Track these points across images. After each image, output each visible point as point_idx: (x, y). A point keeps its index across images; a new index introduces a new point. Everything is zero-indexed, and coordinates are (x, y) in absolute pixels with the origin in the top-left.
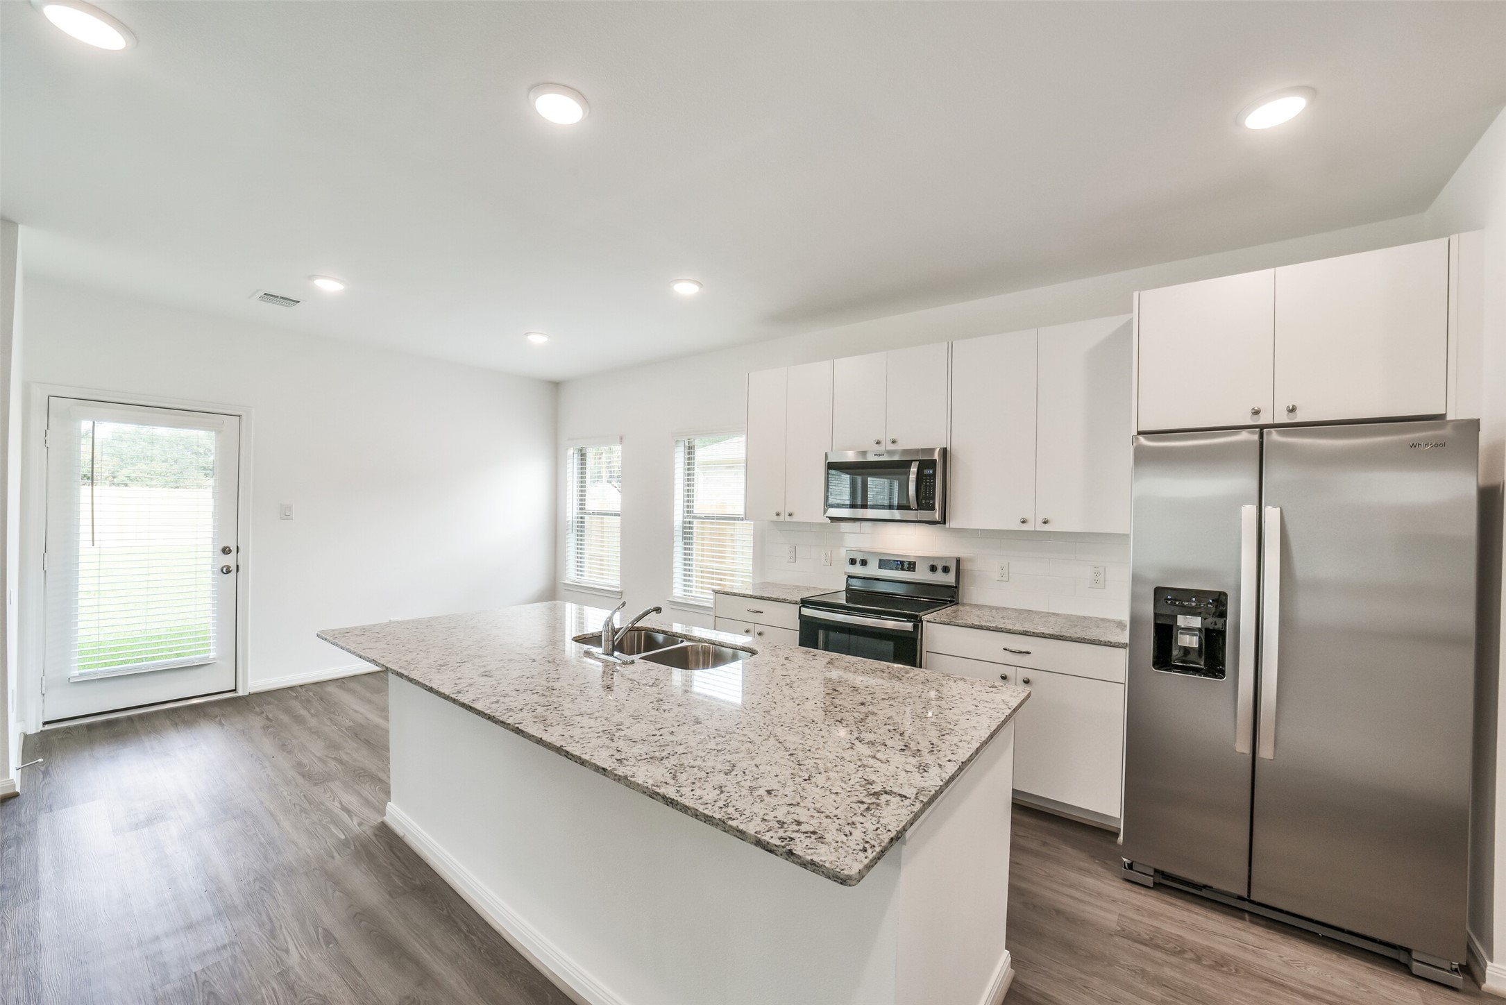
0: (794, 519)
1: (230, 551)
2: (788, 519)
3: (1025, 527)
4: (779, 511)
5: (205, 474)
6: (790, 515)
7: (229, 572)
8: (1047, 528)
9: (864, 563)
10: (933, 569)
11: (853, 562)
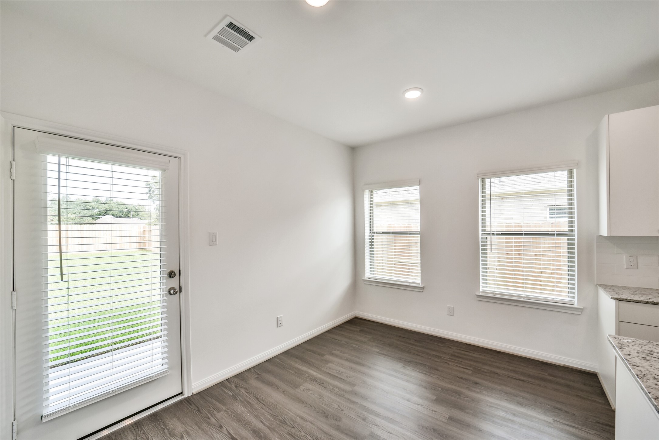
1: (175, 274)
5: (93, 219)
7: (175, 293)
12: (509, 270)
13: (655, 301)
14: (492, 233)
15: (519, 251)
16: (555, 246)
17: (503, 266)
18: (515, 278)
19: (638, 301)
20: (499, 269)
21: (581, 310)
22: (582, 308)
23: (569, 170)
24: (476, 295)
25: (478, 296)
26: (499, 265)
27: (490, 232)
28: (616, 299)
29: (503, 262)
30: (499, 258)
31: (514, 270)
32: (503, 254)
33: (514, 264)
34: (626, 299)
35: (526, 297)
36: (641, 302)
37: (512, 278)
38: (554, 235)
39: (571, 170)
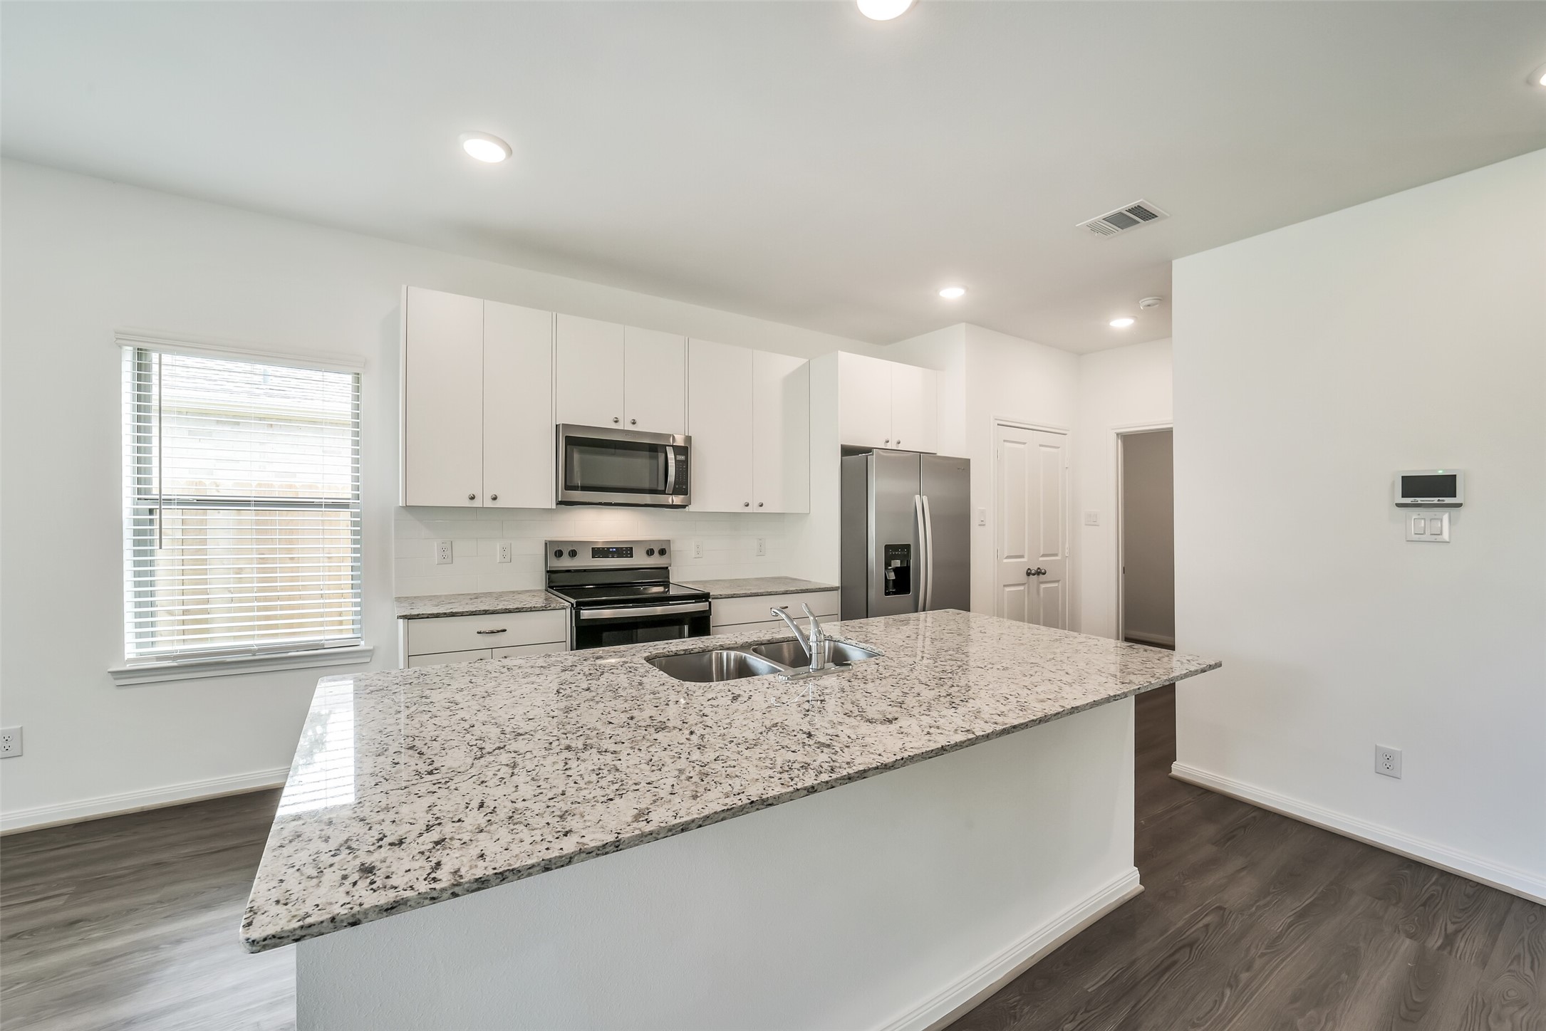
0: (498, 504)
2: (489, 503)
3: (747, 510)
4: (471, 493)
6: (495, 498)
8: (761, 510)
9: (573, 554)
10: (650, 552)
11: (559, 554)
12: (266, 599)
13: (454, 611)
14: (163, 497)
15: (290, 551)
16: (322, 528)
17: (251, 590)
18: (282, 617)
19: (433, 614)
20: (241, 600)
21: (369, 653)
22: (372, 648)
23: (355, 374)
24: (109, 672)
25: (117, 674)
26: (241, 590)
27: (158, 497)
28: (404, 617)
29: (251, 580)
30: (240, 571)
31: (278, 598)
32: (250, 561)
33: (280, 582)
34: (418, 615)
35: (260, 650)
36: (437, 616)
37: (274, 617)
38: (320, 505)
39: (358, 374)
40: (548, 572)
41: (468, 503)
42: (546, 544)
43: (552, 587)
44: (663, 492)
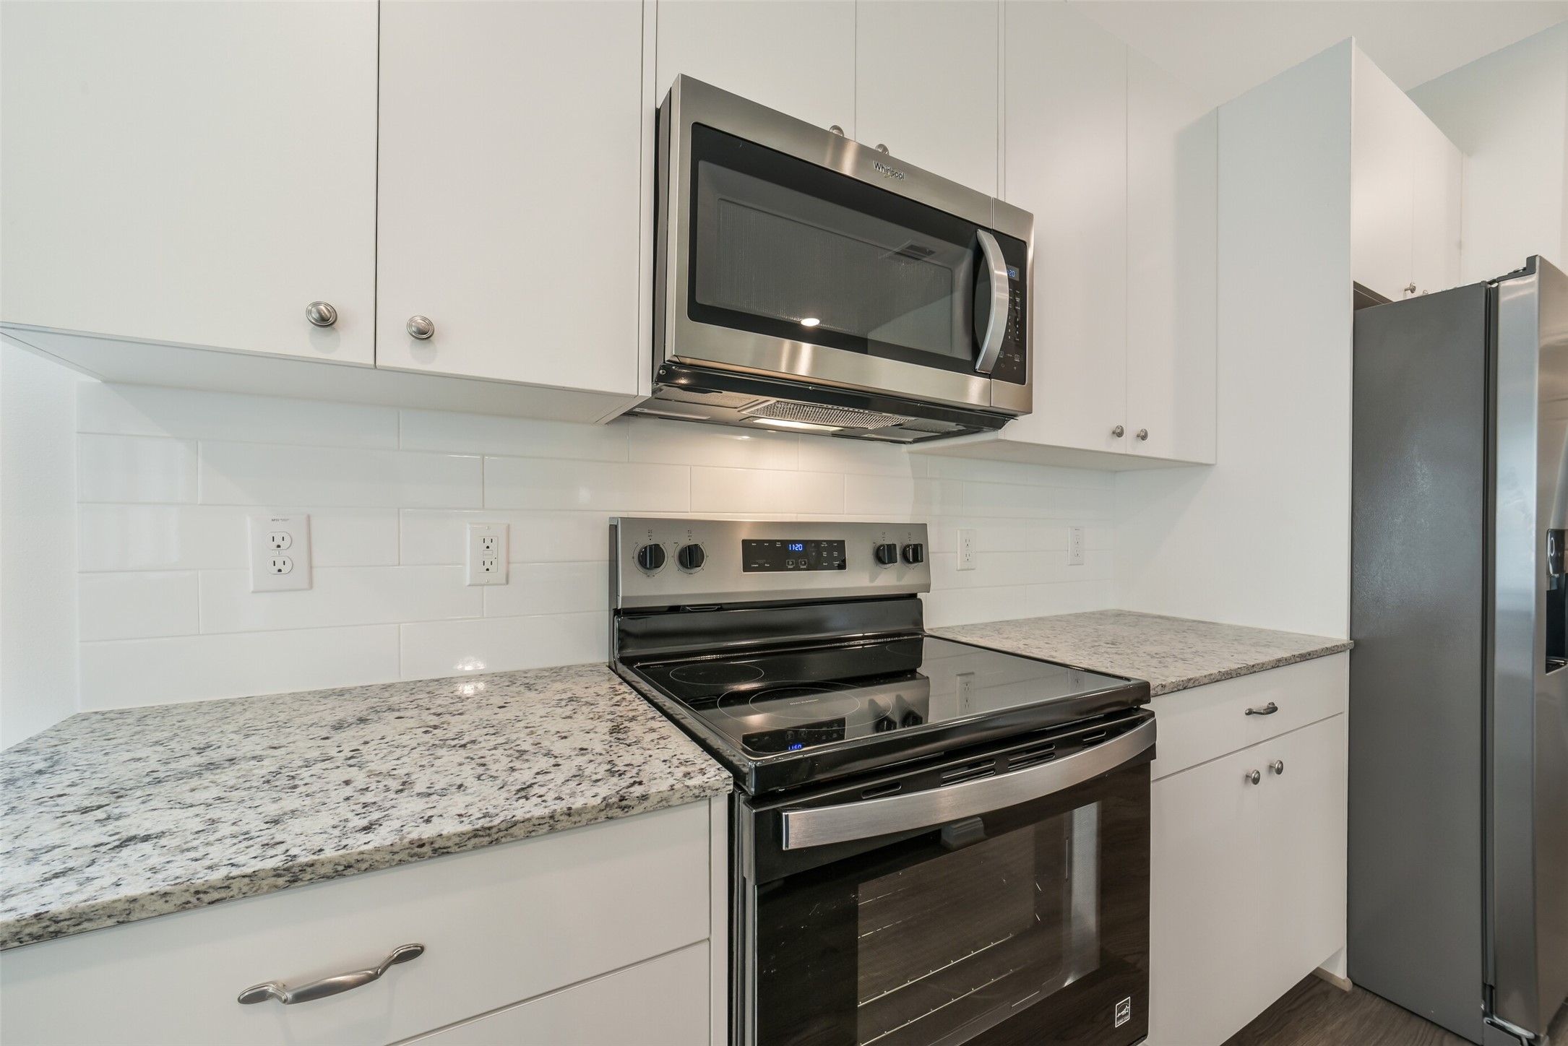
9: (691, 558)
10: (883, 555)
11: (651, 558)
40: (617, 612)
41: (304, 343)
42: (613, 529)
43: (627, 661)
44: (968, 367)
